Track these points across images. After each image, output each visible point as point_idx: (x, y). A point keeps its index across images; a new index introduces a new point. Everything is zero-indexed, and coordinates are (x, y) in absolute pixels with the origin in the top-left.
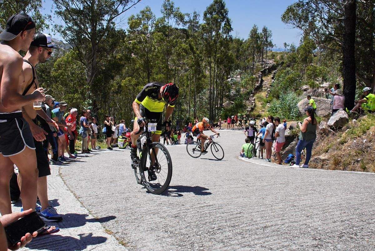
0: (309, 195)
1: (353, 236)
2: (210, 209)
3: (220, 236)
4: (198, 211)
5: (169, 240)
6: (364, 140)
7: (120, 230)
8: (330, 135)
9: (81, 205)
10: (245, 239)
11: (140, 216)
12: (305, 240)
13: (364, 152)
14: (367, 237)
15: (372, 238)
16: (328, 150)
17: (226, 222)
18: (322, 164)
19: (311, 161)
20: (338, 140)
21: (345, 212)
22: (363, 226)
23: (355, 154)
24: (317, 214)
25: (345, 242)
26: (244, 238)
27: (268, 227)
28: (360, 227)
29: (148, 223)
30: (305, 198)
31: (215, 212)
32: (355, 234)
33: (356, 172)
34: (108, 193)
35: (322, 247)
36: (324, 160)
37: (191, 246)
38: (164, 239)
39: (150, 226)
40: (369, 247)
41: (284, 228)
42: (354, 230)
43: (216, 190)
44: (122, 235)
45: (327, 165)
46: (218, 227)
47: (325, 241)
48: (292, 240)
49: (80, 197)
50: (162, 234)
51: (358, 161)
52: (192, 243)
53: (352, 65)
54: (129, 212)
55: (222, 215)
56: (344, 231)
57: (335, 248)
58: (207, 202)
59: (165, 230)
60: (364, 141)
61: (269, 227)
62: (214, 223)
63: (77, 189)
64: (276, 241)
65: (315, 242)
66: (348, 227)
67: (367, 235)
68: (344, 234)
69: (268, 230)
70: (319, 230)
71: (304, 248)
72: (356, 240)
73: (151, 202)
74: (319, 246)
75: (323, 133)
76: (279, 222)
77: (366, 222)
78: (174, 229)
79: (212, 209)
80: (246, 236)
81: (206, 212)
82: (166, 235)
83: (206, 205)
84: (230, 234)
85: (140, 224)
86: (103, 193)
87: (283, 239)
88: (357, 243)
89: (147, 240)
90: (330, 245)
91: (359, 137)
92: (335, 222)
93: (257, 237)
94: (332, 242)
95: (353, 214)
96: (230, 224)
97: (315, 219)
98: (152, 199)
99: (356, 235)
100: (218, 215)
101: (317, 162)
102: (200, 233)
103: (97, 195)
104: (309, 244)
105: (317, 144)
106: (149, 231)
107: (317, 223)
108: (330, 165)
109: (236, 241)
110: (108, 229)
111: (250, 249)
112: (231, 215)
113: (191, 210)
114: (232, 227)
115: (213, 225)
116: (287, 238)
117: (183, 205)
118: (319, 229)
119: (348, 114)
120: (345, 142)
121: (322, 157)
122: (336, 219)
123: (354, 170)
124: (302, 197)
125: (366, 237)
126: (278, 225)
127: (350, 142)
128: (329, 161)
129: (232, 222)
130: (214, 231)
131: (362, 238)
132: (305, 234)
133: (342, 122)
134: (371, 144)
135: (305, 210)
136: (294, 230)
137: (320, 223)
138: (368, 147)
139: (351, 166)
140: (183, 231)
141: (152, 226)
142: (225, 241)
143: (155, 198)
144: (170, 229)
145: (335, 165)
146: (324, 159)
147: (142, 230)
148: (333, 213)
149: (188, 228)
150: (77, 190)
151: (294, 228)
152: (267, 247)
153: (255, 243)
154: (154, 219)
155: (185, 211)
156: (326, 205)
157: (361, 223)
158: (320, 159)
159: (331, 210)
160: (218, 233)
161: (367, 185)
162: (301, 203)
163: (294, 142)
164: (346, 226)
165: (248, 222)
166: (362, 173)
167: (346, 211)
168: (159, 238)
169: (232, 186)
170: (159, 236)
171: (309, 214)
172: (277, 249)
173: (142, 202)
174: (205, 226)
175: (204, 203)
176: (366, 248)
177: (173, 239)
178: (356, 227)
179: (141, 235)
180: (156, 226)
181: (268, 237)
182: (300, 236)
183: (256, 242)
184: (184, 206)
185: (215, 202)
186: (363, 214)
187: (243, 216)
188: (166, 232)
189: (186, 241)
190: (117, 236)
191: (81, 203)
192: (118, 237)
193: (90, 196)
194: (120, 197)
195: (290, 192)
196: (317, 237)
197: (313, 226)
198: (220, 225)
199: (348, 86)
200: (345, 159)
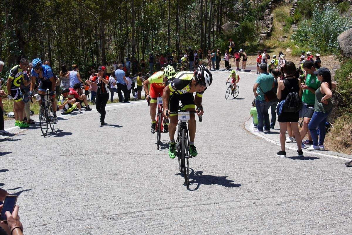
0: (338, 227)
86: (53, 220)
98: (123, 233)
103: (44, 223)
169: (234, 204)
193: (36, 226)
194: (78, 228)
195: (313, 220)
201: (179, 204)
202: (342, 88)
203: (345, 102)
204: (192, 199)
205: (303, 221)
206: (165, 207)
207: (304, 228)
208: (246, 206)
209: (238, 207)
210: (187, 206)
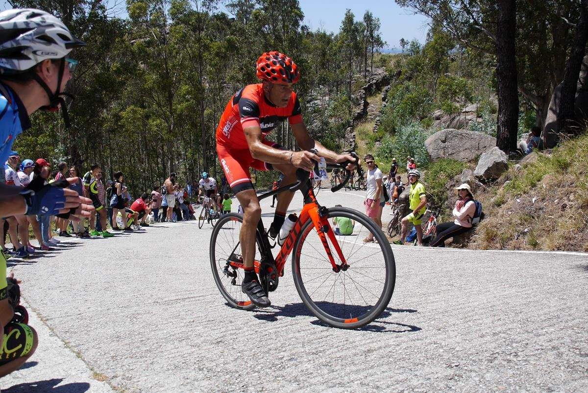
0: (442, 294)
1: (511, 358)
2: (278, 326)
3: (292, 371)
4: (257, 330)
5: (205, 383)
6: (533, 197)
7: (120, 372)
8: (479, 192)
9: (51, 333)
10: (335, 373)
11: (156, 345)
12: (434, 369)
13: (533, 218)
14: (534, 357)
15: (542, 360)
17: (303, 346)
20: (492, 200)
21: (500, 320)
22: (528, 340)
23: (519, 222)
24: (454, 325)
25: (497, 368)
26: (333, 372)
27: (373, 351)
28: (524, 342)
29: (170, 356)
30: (435, 299)
31: (286, 330)
32: (514, 354)
33: (520, 251)
34: (99, 309)
35: (461, 379)
37: (243, 391)
38: (196, 383)
39: (172, 362)
40: (537, 375)
41: (400, 351)
42: (513, 348)
43: (288, 293)
44: (123, 381)
45: (474, 242)
46: (289, 357)
47: (466, 368)
48: (411, 371)
49: (48, 318)
50: (193, 373)
51: (524, 234)
52: (245, 387)
53: (511, 73)
54: (136, 340)
55: (297, 335)
56: (498, 351)
57: (481, 380)
59: (199, 366)
60: (534, 200)
61: (375, 350)
62: (284, 349)
63: (43, 304)
64: (386, 374)
65: (450, 372)
66: (504, 344)
67: (533, 355)
68: (497, 355)
69: (373, 356)
70: (458, 351)
71: (432, 383)
72: (516, 364)
73: (176, 320)
74: (456, 378)
76: (391, 342)
77: (532, 332)
78: (214, 364)
79: (280, 325)
80: (337, 368)
81: (270, 331)
82: (201, 375)
84: (309, 366)
85: (155, 360)
86: (91, 309)
87: (398, 369)
88: (518, 369)
89: (167, 386)
90: (473, 374)
91: (525, 193)
92: (482, 336)
93: (354, 368)
94: (477, 370)
95: (513, 322)
96: (309, 350)
97: (451, 334)
98: (178, 315)
99: (516, 355)
100: (290, 336)
102: (259, 367)
103: (79, 313)
104: (439, 375)
106: (171, 371)
107: (453, 339)
108: (480, 242)
109: (319, 378)
110: (98, 372)
111: (342, 389)
112: (312, 334)
113: (245, 329)
114: (313, 353)
115: (282, 353)
116: (404, 367)
117: (231, 322)
118: (457, 349)
120: (503, 203)
122: (486, 332)
123: (518, 249)
124: (431, 298)
125: (532, 358)
126: (390, 346)
127: (510, 202)
128: (477, 236)
129: (314, 346)
130: (282, 363)
131: (526, 360)
132: (433, 359)
133: (497, 169)
134: (545, 204)
135: (435, 320)
136: (416, 353)
137: (458, 339)
138: (540, 209)
139: (513, 243)
140: (230, 367)
141: (176, 362)
142: (301, 379)
143: (183, 313)
144: (207, 365)
145: (487, 241)
147: (159, 370)
148: (481, 322)
149: (239, 361)
150: (45, 305)
151: (415, 350)
152: (371, 384)
153: (352, 379)
154: (180, 349)
155: (234, 332)
156: (469, 309)
157: (525, 336)
159: (477, 317)
160: (289, 365)
161: (537, 272)
162: (429, 307)
164: (501, 341)
165: (341, 344)
166: (530, 252)
167: (502, 317)
168: (188, 381)
170: (188, 379)
171: (441, 325)
172: (388, 387)
173: (159, 321)
174: (267, 355)
176: (531, 376)
177: (212, 382)
178: (516, 342)
179: (156, 379)
180: (184, 362)
181: (372, 367)
182: (426, 363)
183: (353, 377)
184: (233, 324)
186: (529, 320)
187: (332, 335)
188: (200, 370)
189: (233, 384)
190: (114, 383)
191: (50, 329)
192: (116, 385)
193: (68, 316)
194: (121, 314)
195: (412, 291)
196: (453, 363)
197: (447, 344)
198: (294, 352)
199: (506, 109)
200: (503, 230)
202: (433, 188)
203: (437, 204)
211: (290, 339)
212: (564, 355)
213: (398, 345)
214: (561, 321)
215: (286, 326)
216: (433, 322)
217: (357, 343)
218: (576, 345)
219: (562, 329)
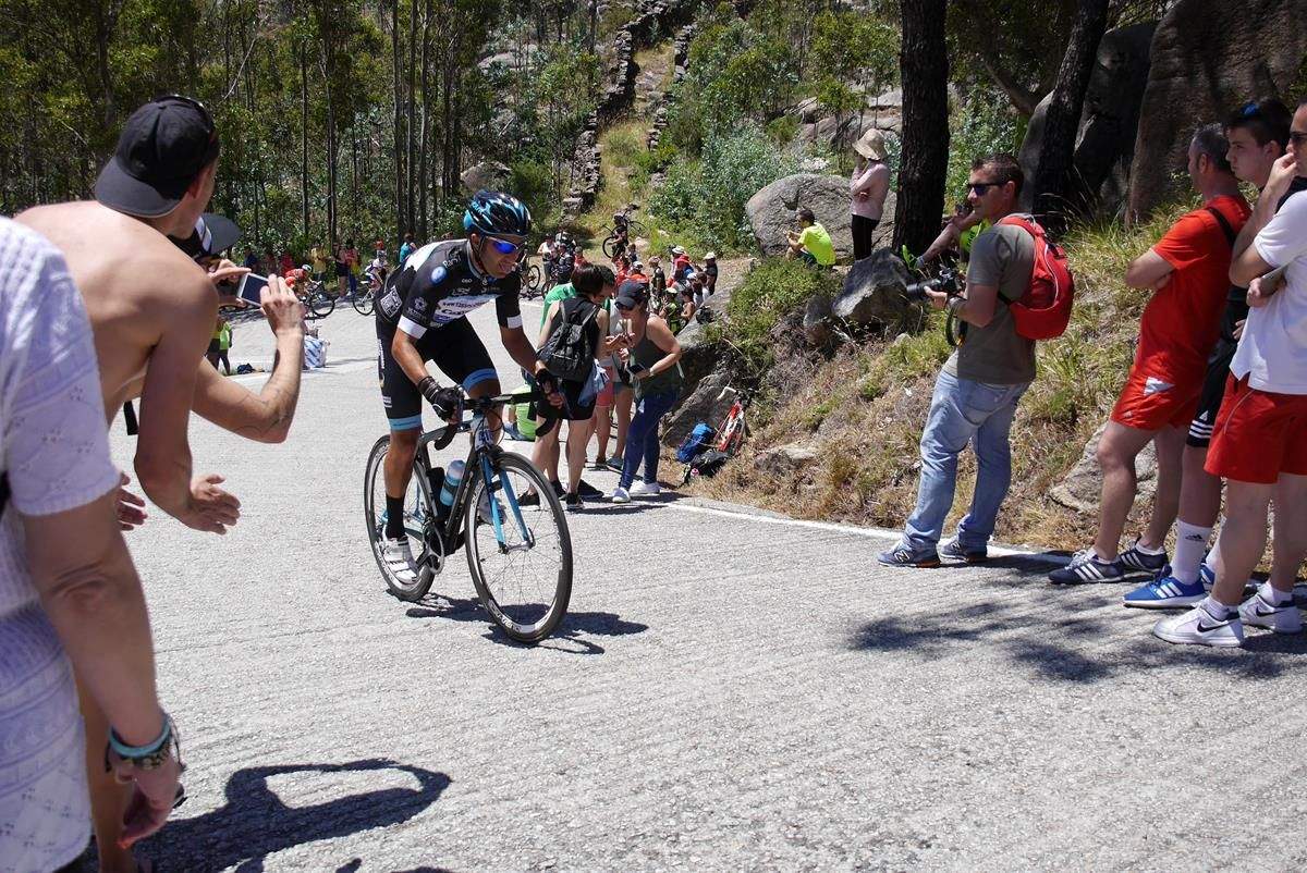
0: (622, 668)
1: (663, 847)
8: (840, 356)
14: (704, 847)
16: (820, 421)
18: (794, 477)
19: (757, 466)
20: (861, 382)
21: (695, 747)
22: (720, 802)
23: (904, 442)
28: (706, 809)
36: (800, 464)
41: (458, 830)
42: (679, 821)
45: (810, 484)
51: (912, 473)
56: (646, 829)
58: (235, 722)
67: (706, 841)
68: (640, 839)
70: (571, 829)
75: (817, 345)
77: (738, 783)
83: (224, 736)
91: (924, 375)
92: (638, 791)
95: (718, 753)
96: (278, 823)
97: (581, 783)
99: (674, 842)
101: (778, 470)
105: (796, 389)
118: (571, 825)
119: (909, 271)
120: (880, 394)
121: (796, 451)
122: (651, 779)
124: (593, 680)
125: (699, 849)
127: (892, 394)
128: (815, 468)
133: (885, 302)
137: (586, 800)
139: (885, 493)
145: (835, 484)
146: (800, 460)
148: (656, 751)
151: (489, 827)
157: (717, 792)
158: (787, 456)
159: (657, 738)
163: (714, 377)
167: (707, 739)
169: (368, 631)
171: (574, 760)
174: (186, 837)
175: (226, 724)
178: (693, 809)
185: (266, 720)
187: (341, 783)
196: (547, 859)
197: (558, 811)
198: (243, 828)
199: (919, 153)
200: (869, 461)
201: (214, 638)
202: (744, 335)
203: (753, 372)
204: (256, 623)
205: (538, 661)
206: (173, 646)
207: (535, 676)
208: (404, 633)
209: (381, 637)
210: (237, 640)
211: (249, 794)
212: (764, 841)
213: (461, 813)
214: (809, 754)
215: (255, 756)
216: (560, 752)
217: (381, 806)
218: (800, 816)
219: (798, 775)
